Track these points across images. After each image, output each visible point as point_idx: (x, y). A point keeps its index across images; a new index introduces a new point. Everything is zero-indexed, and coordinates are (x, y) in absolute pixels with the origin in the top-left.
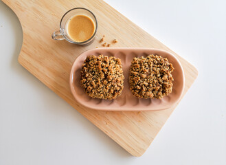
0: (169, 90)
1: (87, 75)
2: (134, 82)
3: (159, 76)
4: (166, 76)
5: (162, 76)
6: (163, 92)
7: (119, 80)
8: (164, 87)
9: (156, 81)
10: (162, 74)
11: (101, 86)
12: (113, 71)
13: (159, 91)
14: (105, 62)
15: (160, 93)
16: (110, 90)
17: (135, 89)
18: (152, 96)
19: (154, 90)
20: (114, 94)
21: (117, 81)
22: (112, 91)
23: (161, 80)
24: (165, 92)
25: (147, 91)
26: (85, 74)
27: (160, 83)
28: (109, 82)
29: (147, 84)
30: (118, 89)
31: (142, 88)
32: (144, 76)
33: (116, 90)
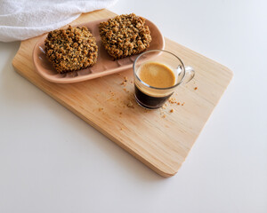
0: (148, 37)
1: (53, 46)
2: (108, 39)
3: (131, 25)
4: (139, 24)
6: (142, 40)
7: (91, 40)
8: (141, 34)
11: (72, 49)
15: (140, 42)
16: (83, 52)
17: (111, 45)
18: (132, 45)
19: (131, 41)
20: (89, 56)
21: (88, 41)
22: (87, 52)
24: (145, 39)
27: (135, 32)
28: (79, 44)
29: (122, 36)
30: (92, 49)
31: (118, 41)
32: (117, 29)
33: (90, 51)
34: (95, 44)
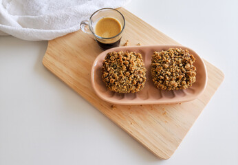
0: (193, 79)
1: (109, 69)
2: (156, 73)
3: (181, 65)
4: (188, 65)
5: (184, 66)
6: (187, 81)
7: (142, 71)
8: (187, 76)
9: (178, 70)
10: (185, 63)
11: (124, 77)
12: (135, 64)
13: (182, 80)
14: (126, 56)
15: (185, 82)
16: (132, 82)
17: (158, 80)
18: (176, 85)
19: (177, 80)
20: (136, 86)
21: (139, 72)
22: (135, 82)
23: (183, 69)
24: (189, 80)
25: (171, 80)
26: (106, 68)
27: (183, 72)
28: (131, 74)
29: (170, 73)
30: (141, 80)
31: (165, 78)
32: (167, 66)
33: (139, 82)
34: (144, 76)
